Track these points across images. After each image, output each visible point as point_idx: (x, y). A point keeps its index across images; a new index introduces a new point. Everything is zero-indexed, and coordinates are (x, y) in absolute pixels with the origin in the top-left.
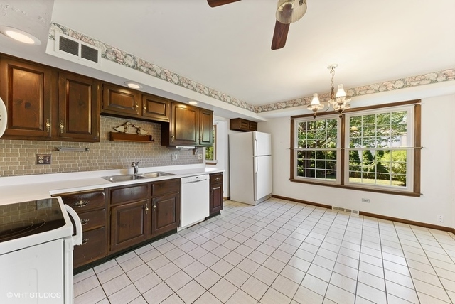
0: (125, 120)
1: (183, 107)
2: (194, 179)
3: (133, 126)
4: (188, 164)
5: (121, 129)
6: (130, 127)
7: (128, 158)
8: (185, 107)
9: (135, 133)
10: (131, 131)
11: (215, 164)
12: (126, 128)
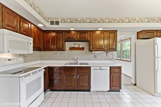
0: (75, 42)
1: (98, 32)
2: (99, 68)
3: (77, 44)
4: (103, 60)
5: (73, 46)
6: (76, 45)
7: (76, 56)
8: (99, 32)
9: (78, 47)
10: (77, 46)
11: (130, 61)
12: (75, 45)
